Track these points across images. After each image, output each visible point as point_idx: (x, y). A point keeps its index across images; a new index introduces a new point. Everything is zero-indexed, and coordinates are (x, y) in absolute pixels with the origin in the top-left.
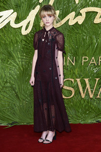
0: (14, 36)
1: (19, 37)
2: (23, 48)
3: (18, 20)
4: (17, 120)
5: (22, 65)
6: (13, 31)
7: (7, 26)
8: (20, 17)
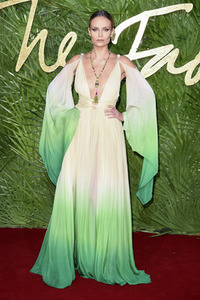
0: (171, 87)
1: (179, 89)
2: (186, 107)
3: (179, 62)
4: (171, 226)
5: (183, 135)
6: (170, 79)
7: (162, 72)
8: (184, 57)
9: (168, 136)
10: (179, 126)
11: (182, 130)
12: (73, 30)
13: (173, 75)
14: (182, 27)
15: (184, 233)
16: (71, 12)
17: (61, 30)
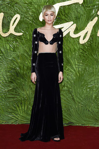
9: (71, 71)
10: (77, 66)
11: (78, 68)
12: (18, 13)
13: (73, 38)
14: (78, 12)
15: (80, 125)
16: (16, 3)
17: (11, 13)
